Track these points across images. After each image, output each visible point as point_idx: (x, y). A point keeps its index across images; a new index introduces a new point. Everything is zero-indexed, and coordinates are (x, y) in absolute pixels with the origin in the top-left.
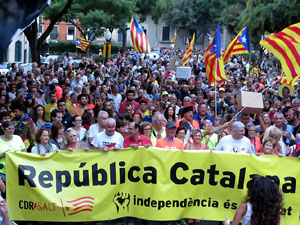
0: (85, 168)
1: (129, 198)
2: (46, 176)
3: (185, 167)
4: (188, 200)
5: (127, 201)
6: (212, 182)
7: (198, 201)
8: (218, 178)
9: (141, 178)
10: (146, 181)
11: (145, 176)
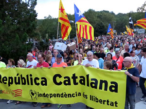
0: (18, 76)
1: (36, 93)
2: (5, 79)
3: (60, 76)
4: (64, 94)
5: (35, 94)
6: (75, 83)
7: (70, 95)
8: (78, 80)
9: (40, 83)
10: (43, 85)
11: (42, 82)
